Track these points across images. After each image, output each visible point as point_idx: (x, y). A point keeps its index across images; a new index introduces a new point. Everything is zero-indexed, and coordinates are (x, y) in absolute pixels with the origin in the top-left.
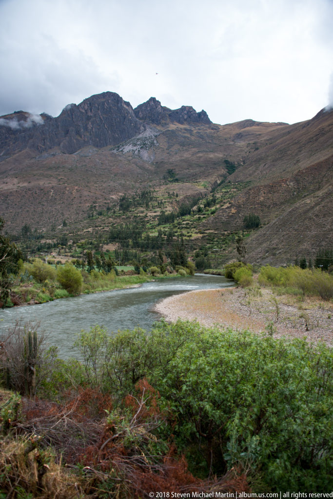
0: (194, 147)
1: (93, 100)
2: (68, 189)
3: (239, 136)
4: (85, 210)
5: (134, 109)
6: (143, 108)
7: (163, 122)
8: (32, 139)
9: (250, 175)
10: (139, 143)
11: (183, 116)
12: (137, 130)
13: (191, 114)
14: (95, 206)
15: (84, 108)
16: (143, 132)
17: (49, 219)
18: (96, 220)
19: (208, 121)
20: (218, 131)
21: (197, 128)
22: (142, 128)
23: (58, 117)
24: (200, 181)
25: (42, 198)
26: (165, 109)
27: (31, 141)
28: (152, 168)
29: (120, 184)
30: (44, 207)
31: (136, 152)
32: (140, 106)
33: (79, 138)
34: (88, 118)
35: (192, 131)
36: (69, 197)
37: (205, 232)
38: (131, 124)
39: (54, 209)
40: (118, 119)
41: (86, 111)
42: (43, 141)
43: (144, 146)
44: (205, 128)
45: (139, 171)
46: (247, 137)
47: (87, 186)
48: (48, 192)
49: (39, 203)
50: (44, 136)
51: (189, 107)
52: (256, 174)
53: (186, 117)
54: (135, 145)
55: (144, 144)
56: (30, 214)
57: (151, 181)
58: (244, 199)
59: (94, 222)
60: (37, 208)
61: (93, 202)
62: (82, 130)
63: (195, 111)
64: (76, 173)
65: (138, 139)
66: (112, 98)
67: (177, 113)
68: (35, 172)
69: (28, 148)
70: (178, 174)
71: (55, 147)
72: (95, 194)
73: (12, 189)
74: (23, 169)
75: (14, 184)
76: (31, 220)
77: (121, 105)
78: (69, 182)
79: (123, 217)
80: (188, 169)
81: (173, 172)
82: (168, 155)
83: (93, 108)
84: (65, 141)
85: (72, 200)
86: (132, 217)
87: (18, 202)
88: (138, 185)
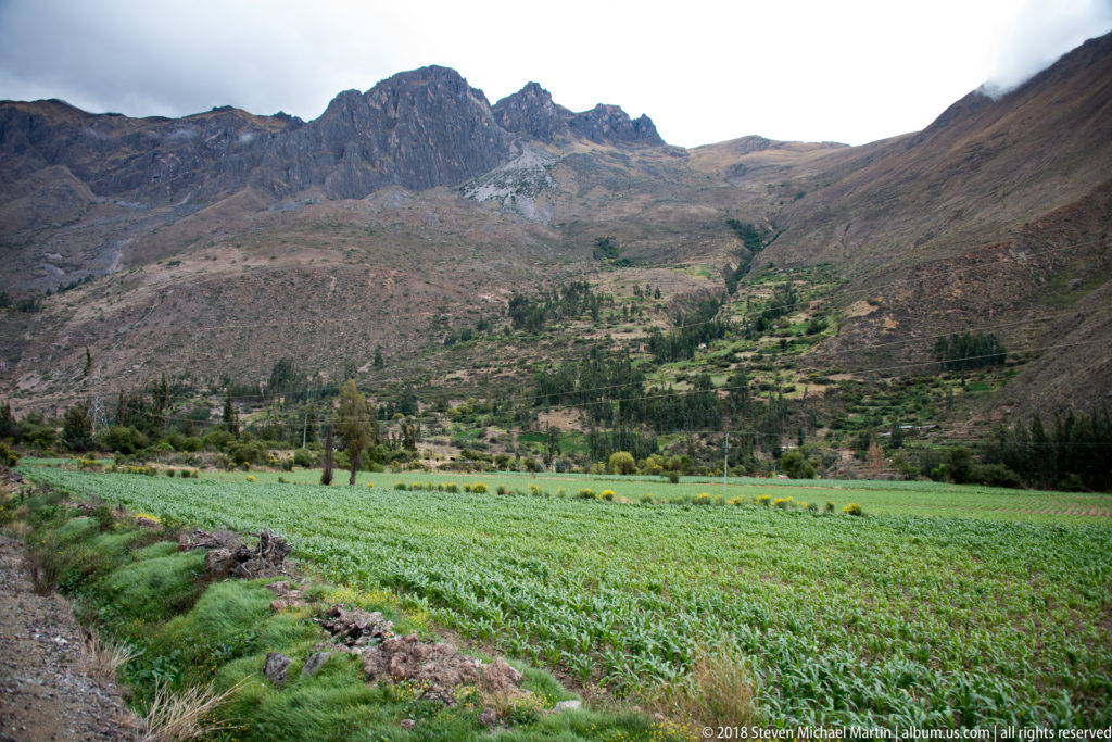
0: (641, 192)
1: (399, 82)
2: (372, 275)
3: (739, 170)
4: (420, 327)
6: (513, 105)
7: (560, 137)
8: (259, 165)
9: (816, 250)
10: (510, 181)
11: (599, 126)
12: (502, 154)
13: (619, 123)
14: (445, 319)
15: (379, 100)
16: (515, 157)
17: (332, 348)
18: (470, 351)
19: (656, 140)
20: (687, 160)
21: (637, 152)
22: (513, 149)
23: (320, 120)
24: (689, 266)
25: (309, 297)
26: (559, 110)
27: (256, 171)
28: (556, 235)
29: (498, 267)
30: (316, 319)
31: (507, 201)
32: (504, 102)
33: (369, 168)
34: (390, 124)
35: (628, 158)
36: (378, 295)
38: (488, 138)
39: (341, 325)
40: (460, 128)
41: (385, 107)
42: (284, 173)
43: (523, 187)
44: (655, 154)
45: (531, 240)
46: (759, 172)
47: (418, 270)
48: (323, 281)
49: (302, 308)
50: (286, 161)
51: (614, 107)
52: (831, 247)
53: (606, 128)
54: (502, 185)
55: (524, 184)
56: (282, 335)
57: (567, 263)
59: (466, 354)
60: (299, 321)
61: (439, 309)
62: (376, 150)
63: (626, 115)
64: (385, 239)
65: (507, 173)
66: (444, 78)
67: (586, 118)
68: (283, 236)
69: (248, 187)
70: (624, 250)
71: (313, 186)
72: (442, 287)
73: (231, 272)
74: (247, 229)
75: (234, 262)
76: (286, 350)
77: (465, 96)
78: (371, 257)
79: (545, 342)
80: (646, 238)
81: (611, 244)
82: (585, 208)
83: (401, 100)
84: (336, 172)
85: (386, 301)
86: (570, 343)
87: (249, 305)
88: (538, 271)
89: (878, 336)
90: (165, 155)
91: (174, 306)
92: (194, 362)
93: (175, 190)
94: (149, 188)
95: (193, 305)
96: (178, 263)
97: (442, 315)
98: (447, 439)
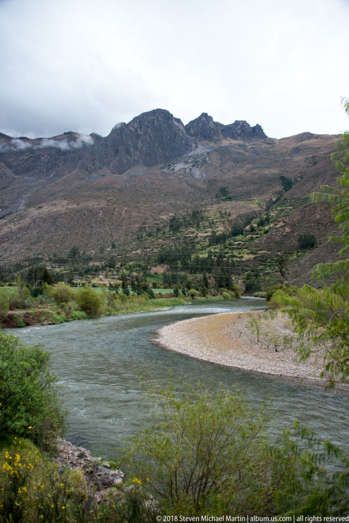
0: (248, 164)
1: (143, 118)
2: (117, 210)
3: (297, 150)
4: (134, 231)
5: (185, 125)
6: (195, 124)
7: (216, 138)
8: (81, 159)
10: (190, 161)
11: (236, 131)
12: (188, 147)
13: (245, 129)
14: (145, 227)
15: (133, 126)
16: (194, 149)
17: (98, 241)
18: (146, 242)
19: (263, 136)
20: (274, 146)
21: (251, 143)
22: (194, 145)
23: (108, 137)
24: (254, 199)
25: (91, 220)
26: (217, 124)
27: (80, 162)
28: (204, 187)
29: (170, 204)
30: (93, 229)
31: (188, 170)
32: (191, 123)
33: (129, 158)
34: (138, 137)
35: (246, 146)
36: (118, 218)
37: (258, 252)
38: (182, 141)
39: (102, 231)
40: (169, 137)
41: (135, 129)
42: (92, 162)
43: (196, 164)
44: (260, 143)
45: (191, 190)
46: (305, 150)
47: (136, 207)
48: (97, 213)
49: (88, 225)
50: (93, 157)
51: (243, 121)
53: (239, 132)
54: (186, 163)
55: (196, 162)
56: (79, 236)
57: (202, 200)
58: (299, 217)
59: (143, 243)
60: (86, 230)
61: (143, 223)
62: (132, 149)
63: (249, 125)
64: (125, 193)
65: (190, 157)
66: (162, 115)
67: (230, 128)
68: (84, 194)
69: (77, 169)
70: (231, 192)
71: (105, 167)
72: (145, 214)
73: (61, 211)
74: (73, 190)
75: (63, 206)
76: (80, 242)
77: (172, 122)
78: (118, 202)
79: (173, 238)
80: (242, 186)
81: (226, 190)
82: (221, 172)
83: (143, 126)
84: (114, 161)
85: (121, 221)
86: (182, 238)
87: (67, 224)
88: (189, 204)
89: (282, 235)
90: (43, 156)
91: (39, 225)
92: (44, 248)
93: (48, 171)
94: (37, 171)
95: (46, 225)
96: (41, 207)
97: (144, 226)
98: (117, 277)
